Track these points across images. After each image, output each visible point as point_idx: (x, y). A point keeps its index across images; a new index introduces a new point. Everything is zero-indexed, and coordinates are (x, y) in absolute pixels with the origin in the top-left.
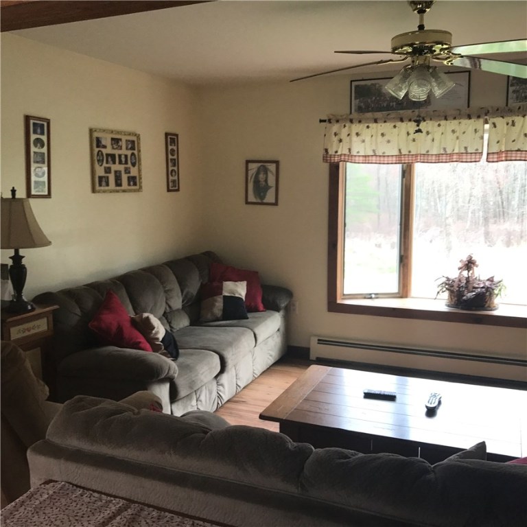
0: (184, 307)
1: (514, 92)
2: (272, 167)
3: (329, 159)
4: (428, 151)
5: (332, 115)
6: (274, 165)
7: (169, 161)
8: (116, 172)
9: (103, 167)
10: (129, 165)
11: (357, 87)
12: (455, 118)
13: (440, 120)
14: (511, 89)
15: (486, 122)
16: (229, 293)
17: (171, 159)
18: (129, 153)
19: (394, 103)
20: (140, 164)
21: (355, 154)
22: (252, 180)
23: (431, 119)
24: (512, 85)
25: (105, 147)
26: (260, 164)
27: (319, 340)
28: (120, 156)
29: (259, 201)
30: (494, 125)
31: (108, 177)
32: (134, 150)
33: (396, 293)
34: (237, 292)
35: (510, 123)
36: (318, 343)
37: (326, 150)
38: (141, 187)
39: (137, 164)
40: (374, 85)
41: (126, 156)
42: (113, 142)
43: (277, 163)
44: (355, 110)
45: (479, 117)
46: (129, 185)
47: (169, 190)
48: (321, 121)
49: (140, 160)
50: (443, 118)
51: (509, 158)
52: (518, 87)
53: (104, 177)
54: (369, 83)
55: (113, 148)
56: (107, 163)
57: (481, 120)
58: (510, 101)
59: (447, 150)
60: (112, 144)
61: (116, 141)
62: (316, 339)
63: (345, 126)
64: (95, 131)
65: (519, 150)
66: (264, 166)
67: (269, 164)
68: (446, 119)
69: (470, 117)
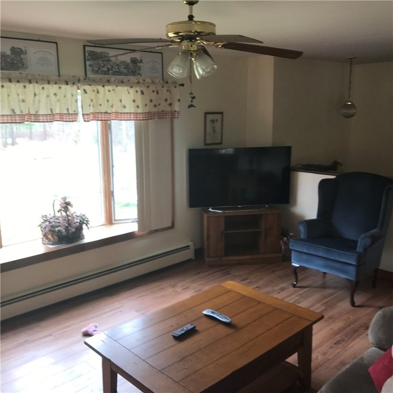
1: (90, 65)
12: (56, 83)
13: (43, 84)
14: (88, 63)
15: (78, 89)
23: (37, 82)
24: (88, 60)
30: (85, 91)
35: (96, 91)
45: (74, 84)
50: (47, 82)
52: (92, 62)
57: (75, 87)
58: (88, 73)
59: (53, 111)
65: (106, 113)
68: (49, 83)
69: (67, 83)
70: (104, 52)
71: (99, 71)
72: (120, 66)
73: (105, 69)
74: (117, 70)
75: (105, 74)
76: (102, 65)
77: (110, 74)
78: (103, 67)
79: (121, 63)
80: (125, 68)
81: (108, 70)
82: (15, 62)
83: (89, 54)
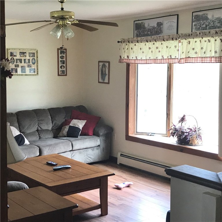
0: (52, 129)
2: (107, 64)
3: (121, 61)
4: (157, 58)
5: (123, 39)
6: (108, 63)
7: (60, 61)
8: (22, 67)
9: (14, 64)
10: (31, 63)
11: (136, 24)
13: (162, 41)
14: (194, 24)
15: (180, 42)
16: (73, 125)
17: (61, 61)
18: (31, 58)
19: (149, 32)
20: (37, 63)
21: (131, 59)
22: (101, 71)
23: (158, 41)
24: (194, 22)
25: (15, 56)
26: (103, 63)
27: (121, 154)
28: (25, 60)
29: (103, 82)
30: (182, 43)
31: (17, 69)
32: (35, 57)
33: (165, 134)
34: (77, 125)
35: (188, 42)
36: (120, 156)
37: (120, 57)
38: (38, 73)
39: (36, 63)
40: (142, 23)
41: (29, 60)
42: (21, 54)
43: (109, 62)
44: (135, 36)
45: (176, 39)
46: (30, 72)
47: (59, 75)
48: (119, 42)
49: (37, 61)
51: (187, 62)
52: (196, 23)
53: (14, 69)
54: (140, 22)
55: (21, 56)
56: (16, 63)
57: (177, 41)
59: (164, 57)
60: (20, 55)
61: (23, 53)
62: (120, 153)
63: (127, 44)
64: (10, 49)
66: (104, 64)
67: (106, 63)
68: (164, 40)
69: (173, 39)
70: (204, 14)
71: (200, 28)
72: (215, 22)
73: (204, 26)
74: (213, 25)
75: (204, 30)
76: (202, 23)
77: (207, 29)
78: (203, 25)
79: (216, 20)
80: (219, 23)
81: (206, 26)
82: (158, 30)
83: (195, 17)
